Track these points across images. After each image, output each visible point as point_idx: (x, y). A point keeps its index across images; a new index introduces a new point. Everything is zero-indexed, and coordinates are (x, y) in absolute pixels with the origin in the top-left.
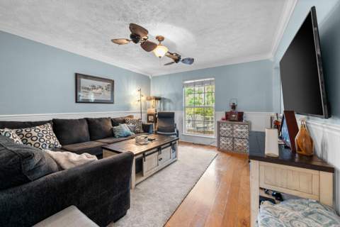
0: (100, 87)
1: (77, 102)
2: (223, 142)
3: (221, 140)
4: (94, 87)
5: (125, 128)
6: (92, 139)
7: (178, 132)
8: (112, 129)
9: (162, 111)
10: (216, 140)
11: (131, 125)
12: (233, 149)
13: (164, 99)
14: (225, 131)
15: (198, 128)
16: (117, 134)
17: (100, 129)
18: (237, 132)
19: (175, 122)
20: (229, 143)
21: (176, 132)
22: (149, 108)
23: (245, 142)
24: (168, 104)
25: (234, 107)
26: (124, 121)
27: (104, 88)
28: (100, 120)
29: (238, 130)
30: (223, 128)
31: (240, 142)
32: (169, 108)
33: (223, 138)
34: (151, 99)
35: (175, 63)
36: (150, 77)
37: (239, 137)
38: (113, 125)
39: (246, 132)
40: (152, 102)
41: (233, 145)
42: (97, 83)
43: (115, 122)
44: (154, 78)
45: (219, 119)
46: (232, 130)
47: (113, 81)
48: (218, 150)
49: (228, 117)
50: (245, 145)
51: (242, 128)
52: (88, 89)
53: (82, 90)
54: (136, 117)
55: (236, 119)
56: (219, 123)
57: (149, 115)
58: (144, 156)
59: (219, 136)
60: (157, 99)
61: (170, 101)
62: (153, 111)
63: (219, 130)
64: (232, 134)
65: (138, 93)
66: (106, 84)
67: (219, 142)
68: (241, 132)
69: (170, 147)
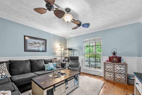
0: (39, 43)
1: (25, 51)
2: (107, 75)
3: (106, 73)
4: (35, 43)
5: (51, 65)
6: (32, 72)
7: (80, 67)
8: (44, 66)
9: (72, 56)
10: (103, 73)
11: (55, 63)
12: (114, 80)
13: (73, 49)
14: (109, 68)
15: (91, 65)
16: (46, 68)
17: (37, 66)
18: (117, 69)
19: (79, 62)
20: (111, 76)
21: (79, 68)
22: (66, 54)
23: (123, 76)
24: (75, 52)
25: (114, 54)
26: (51, 61)
27: (41, 44)
28: (38, 60)
29: (118, 68)
30: (107, 67)
31: (119, 76)
32: (76, 54)
33: (108, 72)
34: (66, 50)
35: (79, 27)
36: (67, 38)
37: (118, 72)
38: (45, 64)
39: (124, 70)
40: (67, 51)
41: (114, 77)
42: (37, 41)
43: (46, 62)
44: (68, 38)
45: (105, 61)
46: (114, 68)
47: (46, 40)
48: (104, 80)
49: (111, 60)
50: (123, 78)
51: (120, 67)
52: (32, 44)
53: (28, 45)
54: (58, 59)
55: (117, 61)
56: (105, 63)
57: (65, 58)
58: (55, 87)
59: (105, 71)
60: (70, 49)
61: (76, 50)
62: (67, 55)
63: (105, 68)
64: (114, 70)
65: (60, 47)
66: (42, 41)
67: (105, 75)
68: (120, 70)
69: (74, 79)
